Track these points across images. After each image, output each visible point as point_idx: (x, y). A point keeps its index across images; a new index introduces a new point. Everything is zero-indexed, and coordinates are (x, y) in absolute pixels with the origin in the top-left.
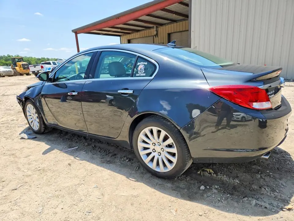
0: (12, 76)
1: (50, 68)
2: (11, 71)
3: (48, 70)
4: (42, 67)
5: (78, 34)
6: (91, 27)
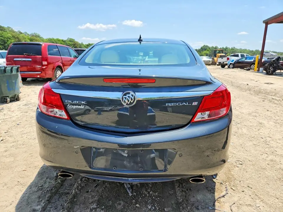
0: (210, 65)
1: (234, 60)
2: (210, 61)
3: (231, 62)
4: (228, 59)
5: (269, 24)
6: (276, 18)
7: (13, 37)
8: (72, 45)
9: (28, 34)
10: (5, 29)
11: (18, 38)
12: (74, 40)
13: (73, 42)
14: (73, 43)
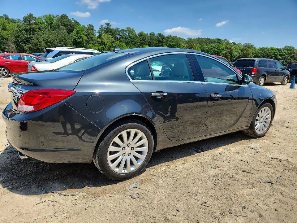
7: (226, 48)
8: (289, 53)
9: (241, 45)
10: (221, 42)
11: (230, 49)
12: (293, 48)
13: (291, 50)
14: (290, 52)
